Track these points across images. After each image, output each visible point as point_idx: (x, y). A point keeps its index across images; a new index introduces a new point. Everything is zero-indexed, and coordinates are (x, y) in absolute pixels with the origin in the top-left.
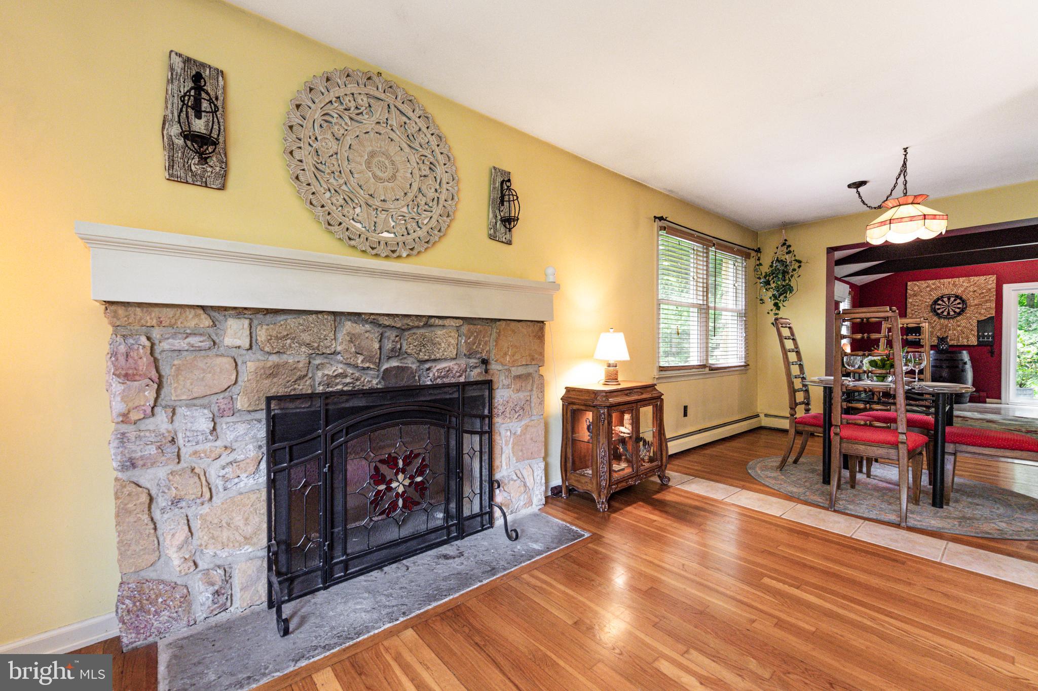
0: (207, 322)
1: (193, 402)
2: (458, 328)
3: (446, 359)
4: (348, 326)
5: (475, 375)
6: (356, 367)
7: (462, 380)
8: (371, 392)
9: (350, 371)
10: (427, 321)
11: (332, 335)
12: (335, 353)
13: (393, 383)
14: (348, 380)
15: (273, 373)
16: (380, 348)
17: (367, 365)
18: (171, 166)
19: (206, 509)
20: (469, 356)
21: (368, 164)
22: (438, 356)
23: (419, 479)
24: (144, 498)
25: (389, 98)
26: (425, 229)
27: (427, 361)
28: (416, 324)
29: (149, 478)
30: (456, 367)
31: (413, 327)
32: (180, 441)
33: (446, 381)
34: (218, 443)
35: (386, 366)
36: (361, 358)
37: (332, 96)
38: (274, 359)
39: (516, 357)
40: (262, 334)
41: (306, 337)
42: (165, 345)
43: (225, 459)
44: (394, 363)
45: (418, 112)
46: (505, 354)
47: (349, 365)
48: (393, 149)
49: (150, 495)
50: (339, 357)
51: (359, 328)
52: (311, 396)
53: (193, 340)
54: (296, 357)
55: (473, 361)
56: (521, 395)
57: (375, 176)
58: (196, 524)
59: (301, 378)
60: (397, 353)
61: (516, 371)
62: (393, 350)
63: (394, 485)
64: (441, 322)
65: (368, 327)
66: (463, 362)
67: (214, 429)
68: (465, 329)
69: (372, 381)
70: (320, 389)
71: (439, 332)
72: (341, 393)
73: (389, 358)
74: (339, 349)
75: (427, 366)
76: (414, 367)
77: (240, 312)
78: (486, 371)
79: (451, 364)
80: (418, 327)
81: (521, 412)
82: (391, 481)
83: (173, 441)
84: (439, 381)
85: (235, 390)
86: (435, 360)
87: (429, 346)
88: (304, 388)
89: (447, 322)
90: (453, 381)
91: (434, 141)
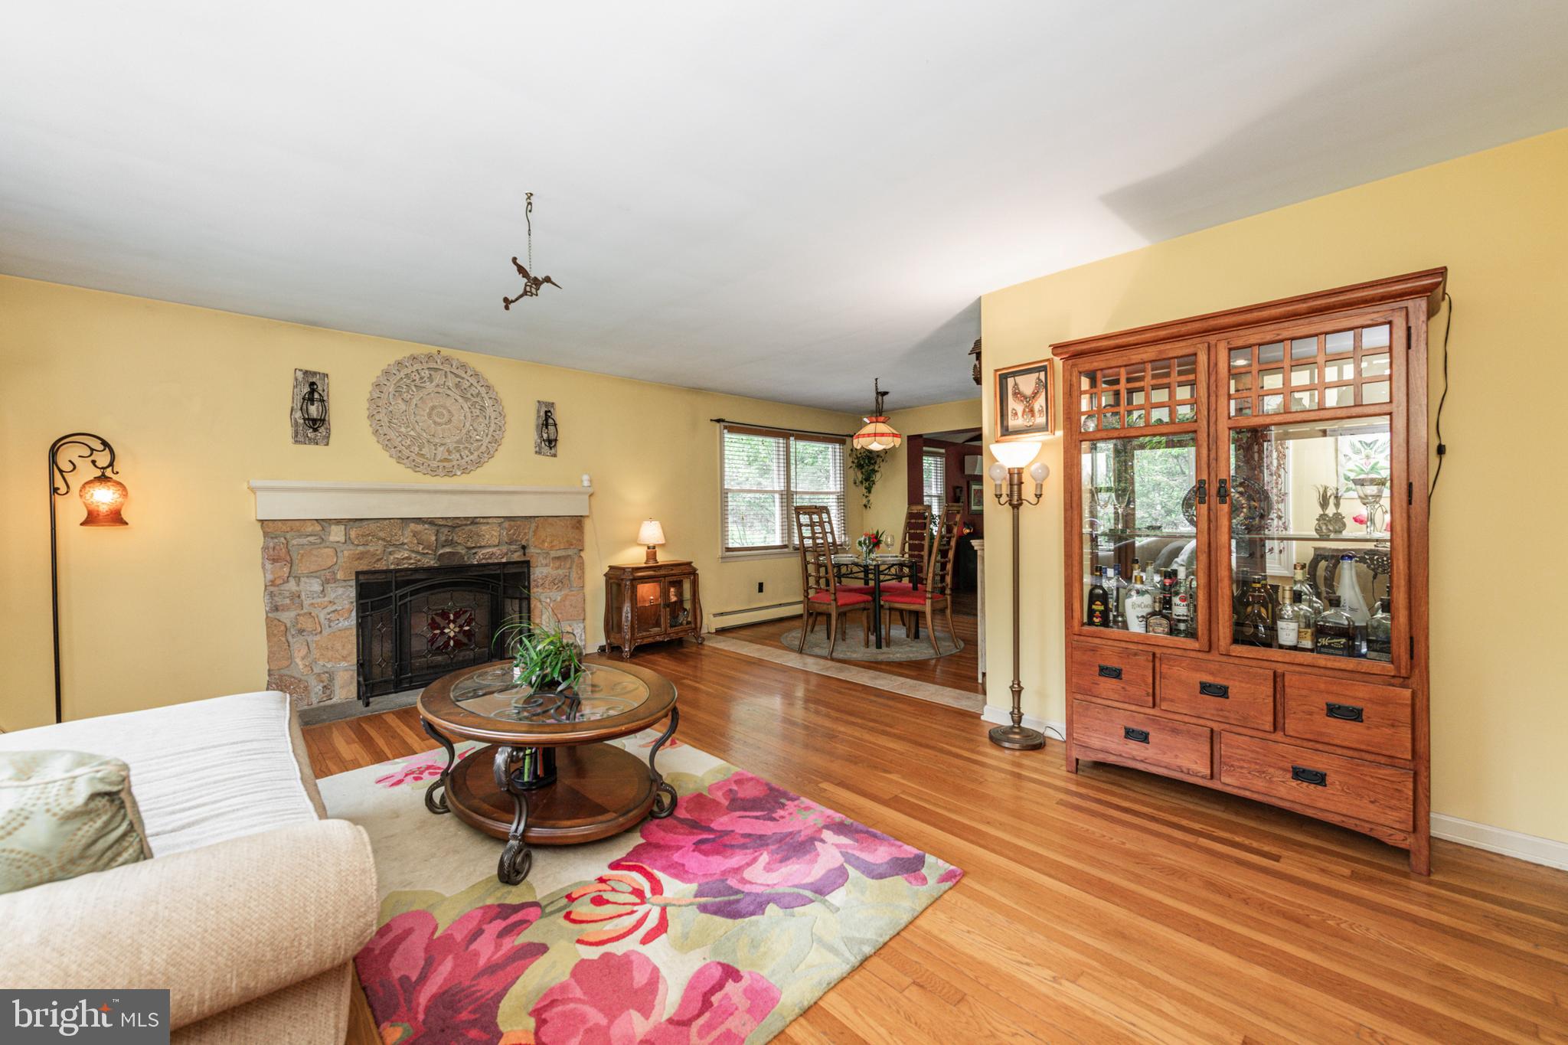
0: (319, 528)
1: (311, 575)
2: (500, 524)
3: (490, 546)
4: (412, 526)
5: (517, 557)
6: (418, 552)
7: (504, 560)
8: (429, 569)
9: (413, 555)
10: (474, 521)
11: (400, 532)
12: (403, 544)
13: (446, 562)
14: (412, 561)
15: (361, 557)
16: (436, 540)
17: (426, 551)
18: (296, 436)
19: (318, 638)
20: (510, 543)
21: (430, 415)
22: (483, 544)
23: (467, 628)
24: (283, 628)
25: (447, 368)
26: (476, 454)
27: (474, 547)
28: (465, 522)
29: (287, 617)
30: (498, 552)
31: (462, 525)
32: (303, 597)
33: (490, 561)
34: (326, 599)
35: (441, 551)
36: (421, 547)
37: (402, 375)
38: (361, 548)
39: (554, 544)
40: (353, 534)
41: (382, 534)
42: (294, 542)
43: (330, 609)
44: (448, 550)
45: (470, 373)
46: (544, 541)
47: (413, 551)
48: (449, 402)
49: (286, 626)
50: (406, 547)
51: (420, 527)
52: (386, 572)
53: (311, 539)
54: (376, 547)
55: (513, 547)
56: (560, 572)
57: (435, 423)
58: (313, 646)
59: (379, 560)
60: (449, 543)
61: (553, 554)
62: (446, 541)
63: (446, 631)
64: (485, 521)
65: (426, 526)
66: (504, 549)
67: (323, 590)
68: (506, 524)
69: (431, 562)
70: (392, 567)
71: (484, 528)
72: (407, 570)
73: (443, 546)
74: (405, 541)
75: (474, 551)
76: (463, 552)
77: (338, 522)
78: (524, 554)
79: (494, 550)
80: (466, 525)
81: (560, 584)
82: (444, 628)
83: (299, 597)
84: (484, 561)
85: (336, 567)
86: (480, 547)
87: (475, 537)
88: (381, 566)
89: (490, 521)
90: (496, 561)
91: (483, 391)
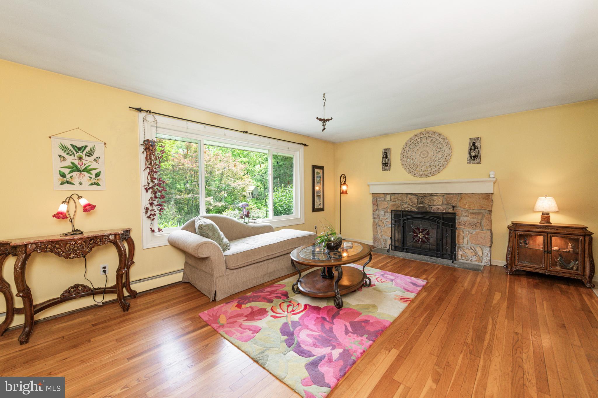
0: (384, 196)
1: (382, 209)
2: (443, 196)
3: (438, 205)
4: (409, 196)
5: (450, 211)
6: (411, 205)
7: (444, 211)
8: (414, 212)
9: (409, 206)
10: (431, 195)
11: (405, 198)
12: (406, 202)
13: (421, 210)
14: (409, 208)
15: (394, 205)
16: (417, 201)
17: (413, 205)
18: (382, 169)
19: (383, 228)
20: (447, 205)
21: (420, 156)
22: (435, 204)
23: (427, 236)
24: (375, 224)
25: (427, 135)
26: (438, 167)
27: (431, 205)
28: (427, 195)
29: (377, 220)
30: (442, 208)
31: (426, 196)
32: (380, 216)
33: (438, 211)
34: (385, 217)
35: (419, 206)
36: (412, 204)
37: (411, 143)
38: (394, 203)
39: (471, 206)
40: (392, 198)
41: (400, 198)
42: (378, 200)
43: (387, 220)
44: (421, 205)
45: (436, 135)
46: (465, 205)
47: (409, 205)
48: (427, 148)
50: (407, 203)
51: (411, 197)
52: (400, 211)
53: (382, 199)
54: (398, 203)
55: (449, 206)
56: (475, 220)
57: (422, 158)
58: (382, 230)
59: (399, 207)
60: (422, 203)
61: (471, 211)
62: (420, 202)
63: (419, 235)
64: (436, 195)
65: (414, 196)
66: (445, 207)
67: (385, 215)
68: (445, 196)
69: (415, 209)
70: (403, 210)
71: (435, 197)
72: (407, 211)
73: (420, 204)
74: (407, 201)
75: (431, 207)
76: (427, 207)
77: (388, 194)
78: (453, 210)
79: (440, 207)
80: (428, 196)
81: (474, 226)
82: (418, 234)
83: (379, 215)
84: (435, 211)
85: (388, 208)
86: (434, 205)
87: (432, 201)
88: (400, 209)
89: (438, 194)
90: (440, 211)
91: (442, 141)
